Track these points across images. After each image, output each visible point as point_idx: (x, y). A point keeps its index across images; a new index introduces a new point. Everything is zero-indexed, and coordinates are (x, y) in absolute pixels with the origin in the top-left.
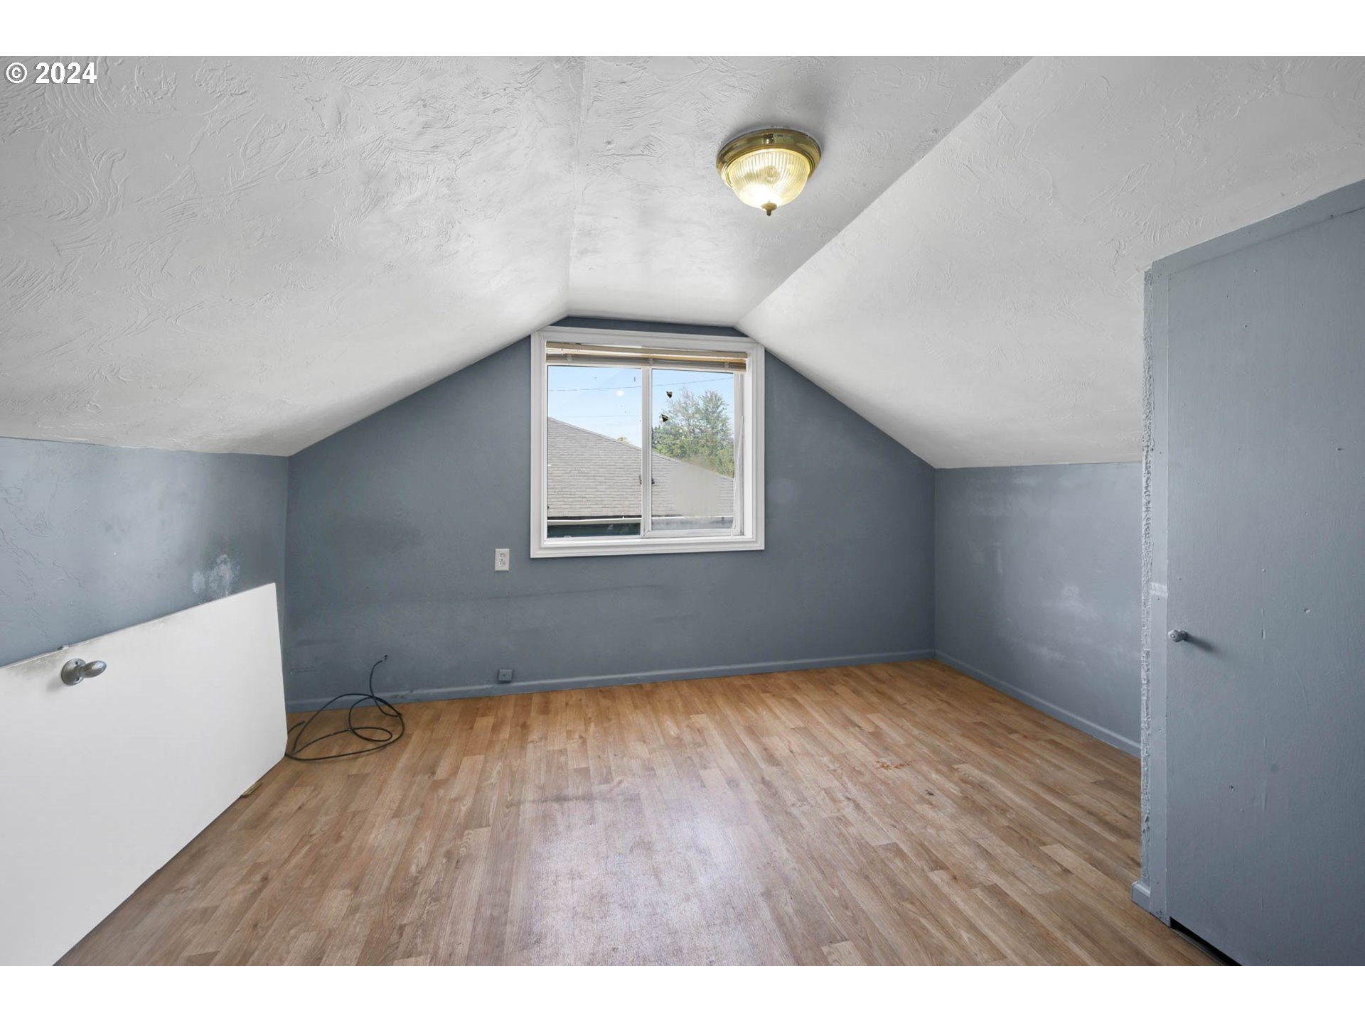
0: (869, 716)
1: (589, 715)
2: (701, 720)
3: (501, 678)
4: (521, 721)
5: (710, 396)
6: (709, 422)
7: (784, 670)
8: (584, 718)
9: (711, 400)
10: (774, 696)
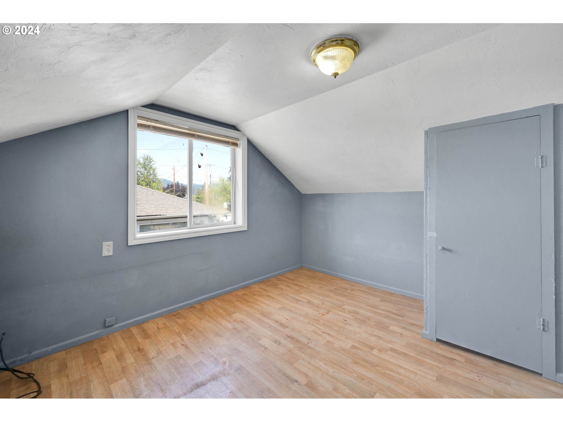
0: (301, 295)
1: (177, 331)
2: (237, 316)
3: (107, 325)
4: (135, 347)
5: (146, 157)
6: (146, 169)
7: (254, 283)
8: (176, 333)
9: (147, 159)
10: (259, 296)
